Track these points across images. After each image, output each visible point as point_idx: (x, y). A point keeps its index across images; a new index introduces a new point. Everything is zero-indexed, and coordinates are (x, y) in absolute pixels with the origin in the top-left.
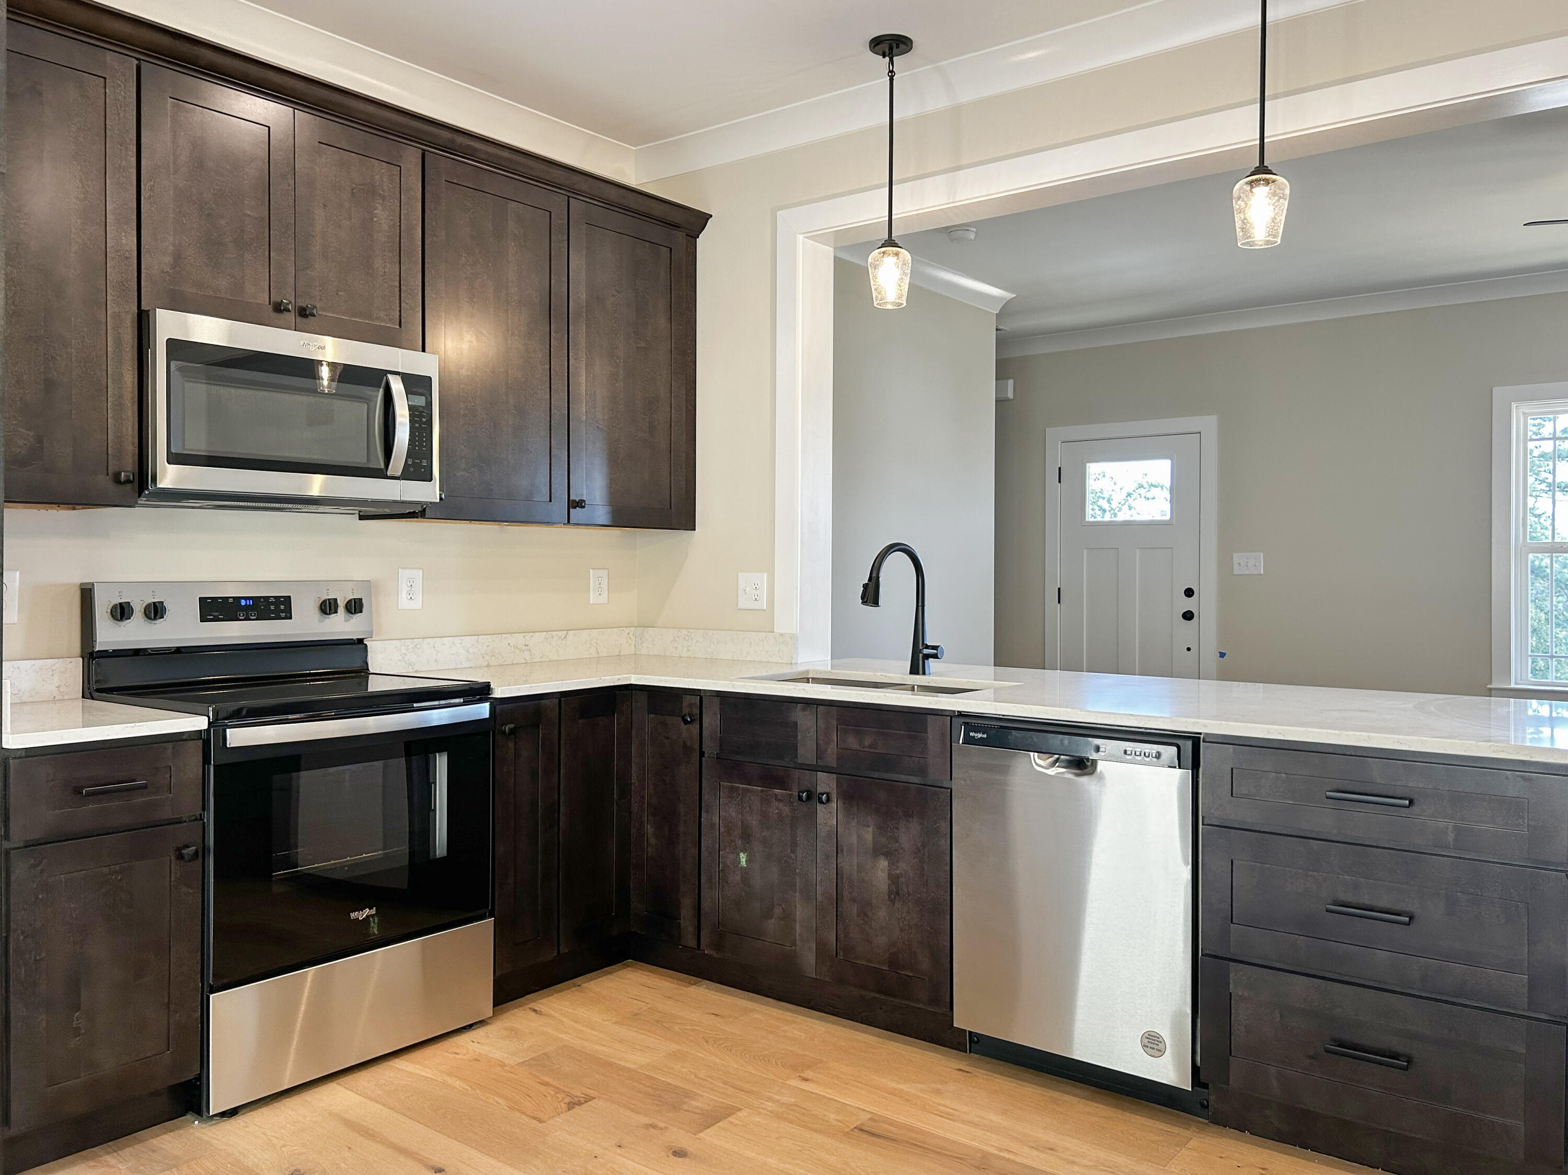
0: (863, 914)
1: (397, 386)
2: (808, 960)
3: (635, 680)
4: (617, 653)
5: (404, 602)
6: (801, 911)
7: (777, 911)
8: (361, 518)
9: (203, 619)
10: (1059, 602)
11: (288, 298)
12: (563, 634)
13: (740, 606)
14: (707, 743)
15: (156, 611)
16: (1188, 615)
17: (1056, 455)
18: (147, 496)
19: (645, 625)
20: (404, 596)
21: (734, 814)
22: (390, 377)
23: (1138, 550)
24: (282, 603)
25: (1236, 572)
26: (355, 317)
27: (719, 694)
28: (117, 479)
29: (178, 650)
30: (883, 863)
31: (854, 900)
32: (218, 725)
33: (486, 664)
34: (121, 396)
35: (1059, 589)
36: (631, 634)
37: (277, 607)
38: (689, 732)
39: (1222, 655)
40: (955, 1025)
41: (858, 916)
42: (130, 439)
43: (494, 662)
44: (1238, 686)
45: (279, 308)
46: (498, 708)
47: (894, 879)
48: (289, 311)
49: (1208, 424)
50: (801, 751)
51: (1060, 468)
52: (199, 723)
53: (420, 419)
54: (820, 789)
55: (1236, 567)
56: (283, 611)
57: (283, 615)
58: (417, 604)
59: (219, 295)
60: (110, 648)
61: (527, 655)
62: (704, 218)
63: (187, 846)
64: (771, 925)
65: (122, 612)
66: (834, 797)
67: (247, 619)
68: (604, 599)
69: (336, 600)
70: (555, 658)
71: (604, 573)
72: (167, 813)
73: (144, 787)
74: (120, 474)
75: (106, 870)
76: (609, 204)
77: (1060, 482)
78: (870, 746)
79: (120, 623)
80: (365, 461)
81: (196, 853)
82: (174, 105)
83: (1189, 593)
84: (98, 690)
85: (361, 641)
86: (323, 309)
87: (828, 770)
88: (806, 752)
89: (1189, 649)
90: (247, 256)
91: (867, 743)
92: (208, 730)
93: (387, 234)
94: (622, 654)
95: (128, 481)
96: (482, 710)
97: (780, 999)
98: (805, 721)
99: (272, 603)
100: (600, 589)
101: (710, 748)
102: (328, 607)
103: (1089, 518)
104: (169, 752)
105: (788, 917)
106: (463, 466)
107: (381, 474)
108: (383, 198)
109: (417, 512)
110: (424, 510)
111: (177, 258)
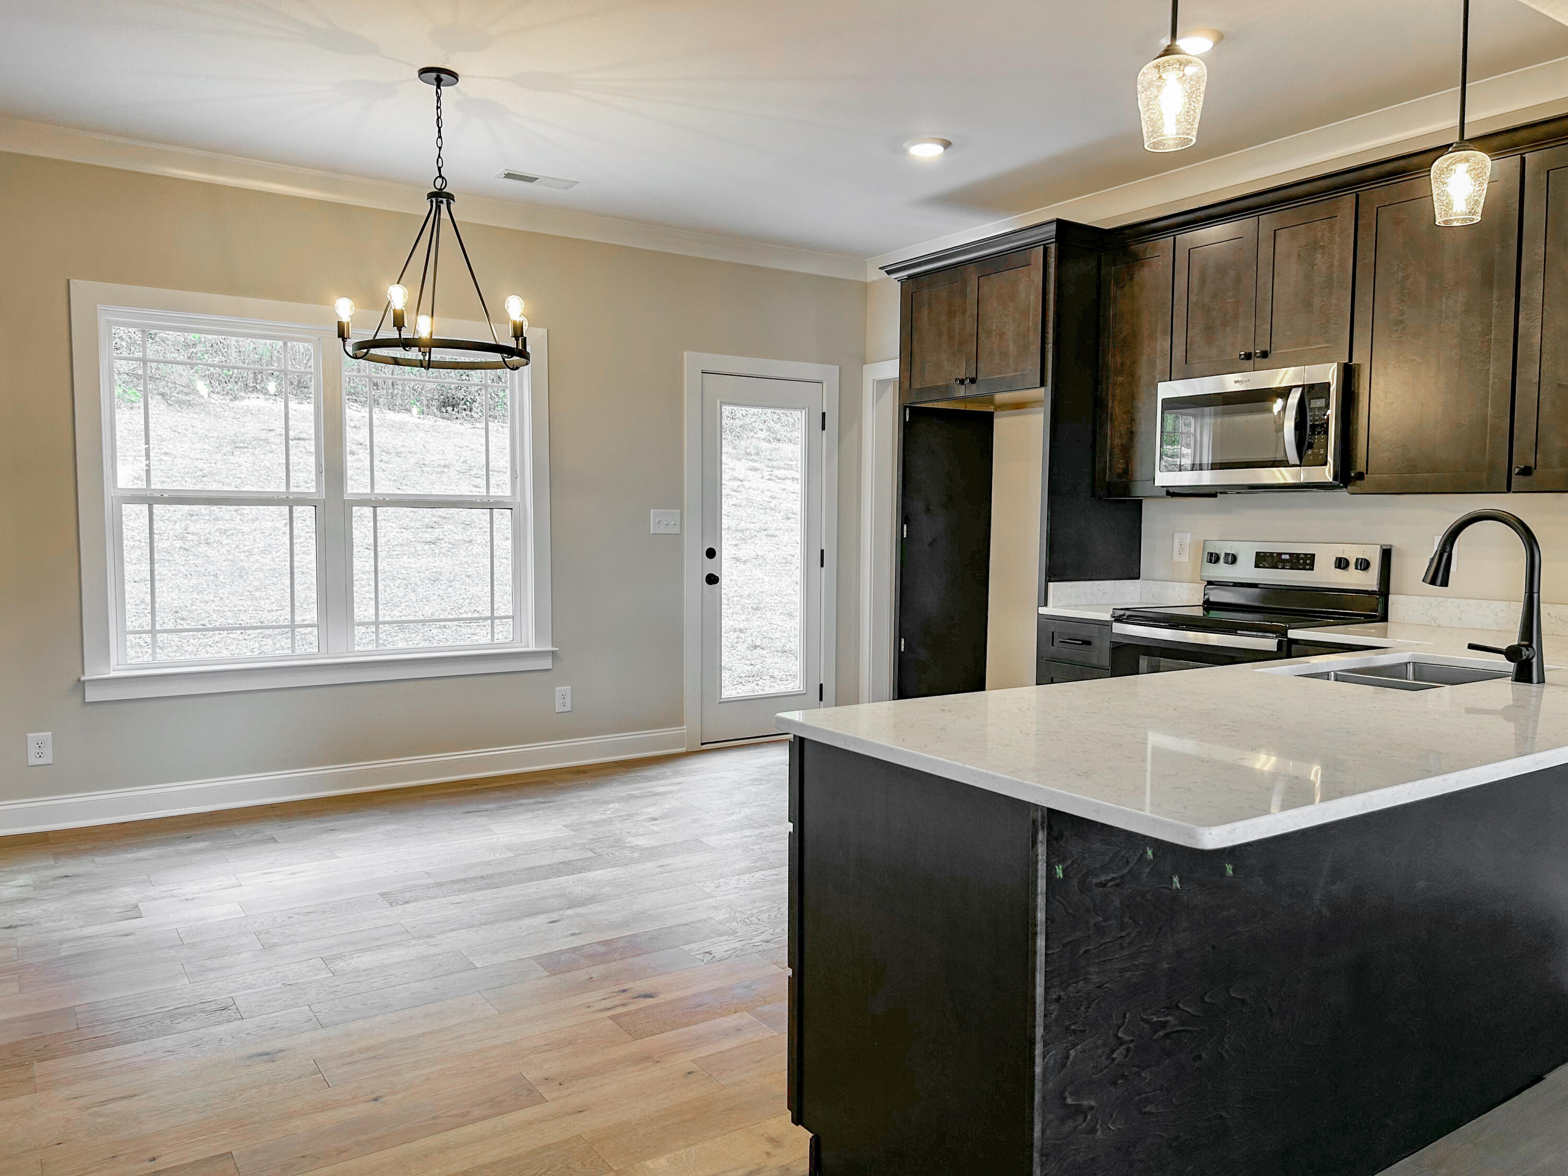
9: (1257, 566)
15: (1232, 559)
24: (1309, 559)
37: (1305, 561)
56: (1308, 564)
57: (1308, 567)
59: (1211, 360)
67: (1283, 568)
69: (1346, 558)
99: (1302, 558)
102: (1342, 564)
108: (1323, 248)
111: (1190, 345)
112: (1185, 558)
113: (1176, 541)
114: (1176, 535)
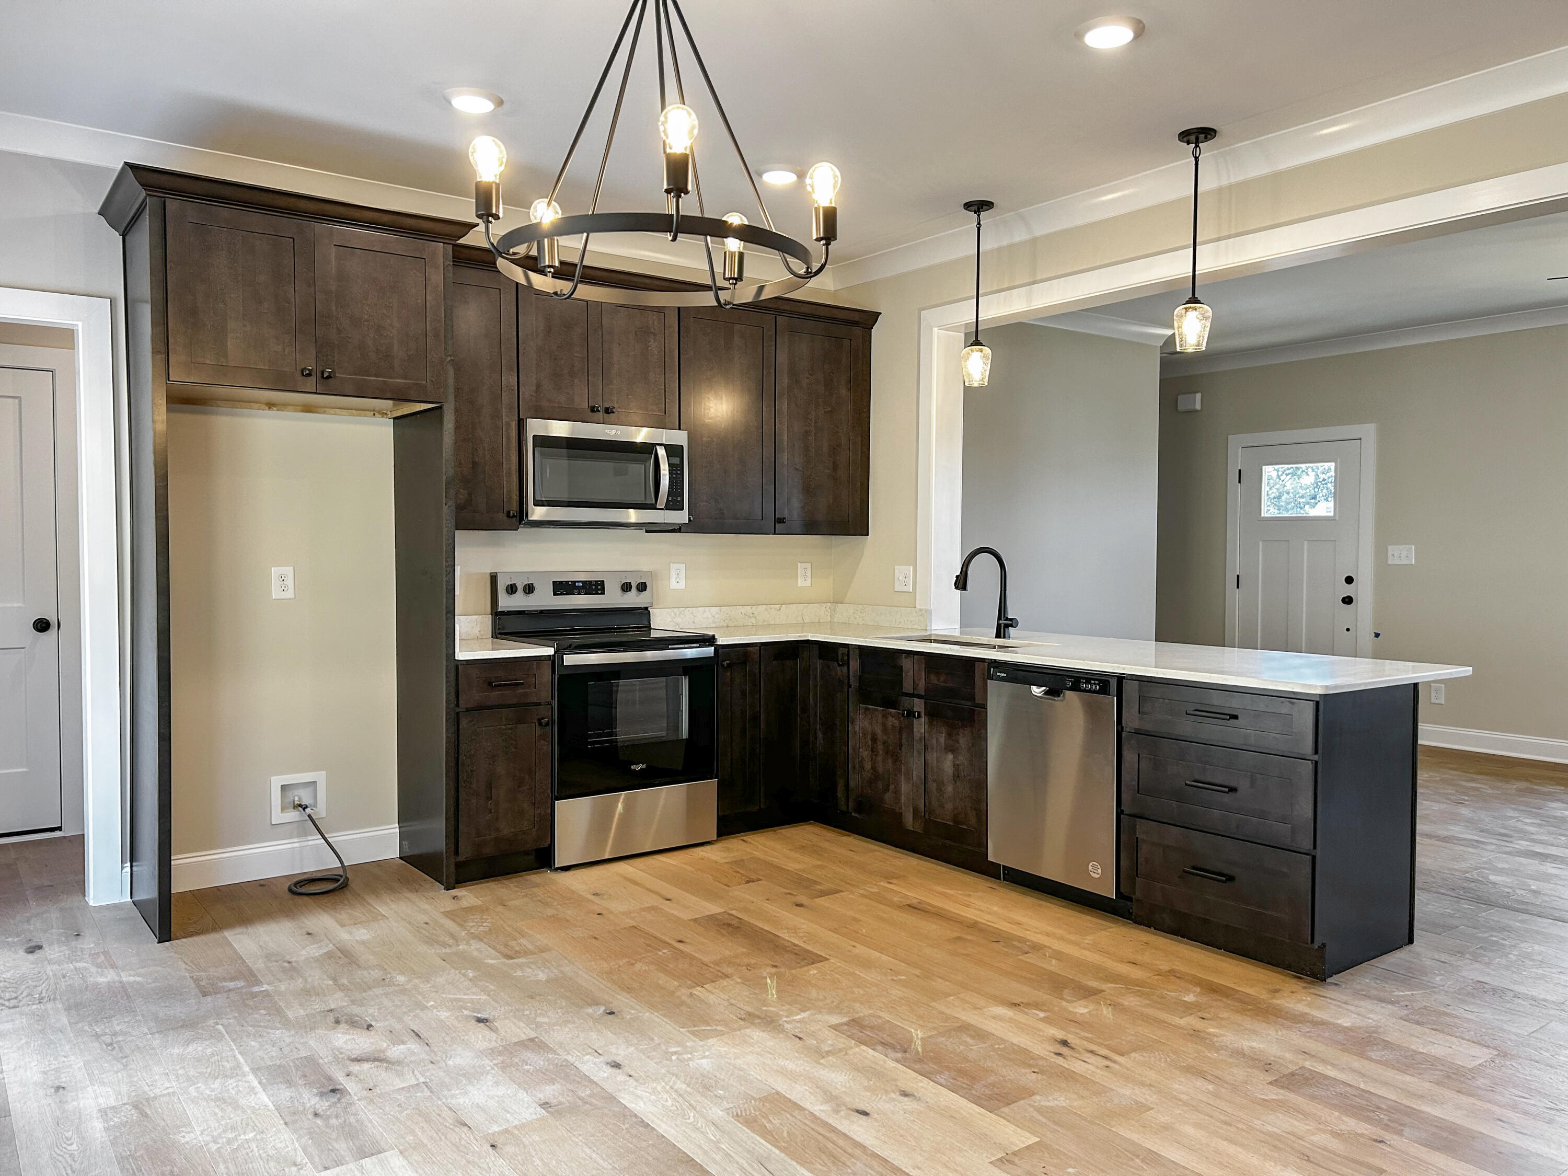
0: (939, 790)
1: (661, 452)
2: (909, 820)
3: (810, 637)
4: (817, 620)
5: (673, 585)
6: (905, 788)
7: (892, 787)
8: (647, 532)
9: (555, 594)
10: (1238, 587)
11: (598, 404)
12: (778, 607)
13: (896, 589)
14: (852, 679)
15: (529, 589)
16: (1347, 600)
17: (1237, 458)
18: (523, 524)
19: (837, 601)
20: (673, 581)
21: (867, 725)
22: (658, 447)
23: (1306, 542)
24: (599, 585)
25: (1390, 562)
26: (637, 410)
27: (860, 647)
28: (508, 515)
29: (542, 612)
30: (950, 756)
31: (934, 781)
32: (560, 652)
33: (725, 625)
34: (510, 468)
35: (1238, 576)
36: (828, 607)
37: (596, 587)
38: (840, 671)
39: (1377, 635)
40: (989, 859)
41: (937, 790)
42: (515, 493)
43: (731, 624)
44: (1390, 664)
45: (593, 410)
46: (720, 651)
47: (956, 766)
48: (599, 411)
49: (1368, 431)
50: (904, 684)
51: (1240, 471)
52: (550, 651)
53: (676, 471)
54: (915, 710)
55: (1390, 558)
56: (599, 590)
57: (600, 592)
58: (682, 585)
60: (506, 610)
61: (753, 620)
62: (874, 316)
63: (543, 718)
64: (888, 796)
65: (512, 589)
66: (923, 714)
67: (579, 594)
68: (808, 583)
69: (630, 583)
70: (773, 623)
71: (809, 565)
72: (534, 699)
73: (522, 684)
74: (509, 512)
75: (503, 727)
76: (805, 316)
77: (1240, 482)
78: (944, 682)
79: (512, 596)
80: (643, 498)
81: (548, 722)
82: (536, 298)
83: (1349, 580)
84: (500, 634)
85: (646, 608)
86: (619, 407)
87: (919, 696)
88: (908, 686)
89: (1348, 630)
90: (576, 381)
91: (942, 679)
92: (554, 656)
93: (657, 356)
95: (514, 516)
96: (709, 651)
97: (896, 846)
98: (907, 664)
99: (594, 585)
100: (805, 576)
101: (854, 682)
102: (626, 587)
103: (1264, 514)
104: (535, 666)
105: (897, 792)
106: (705, 499)
107: (653, 507)
108: (655, 334)
109: (677, 529)
110: (680, 528)
111: (538, 386)
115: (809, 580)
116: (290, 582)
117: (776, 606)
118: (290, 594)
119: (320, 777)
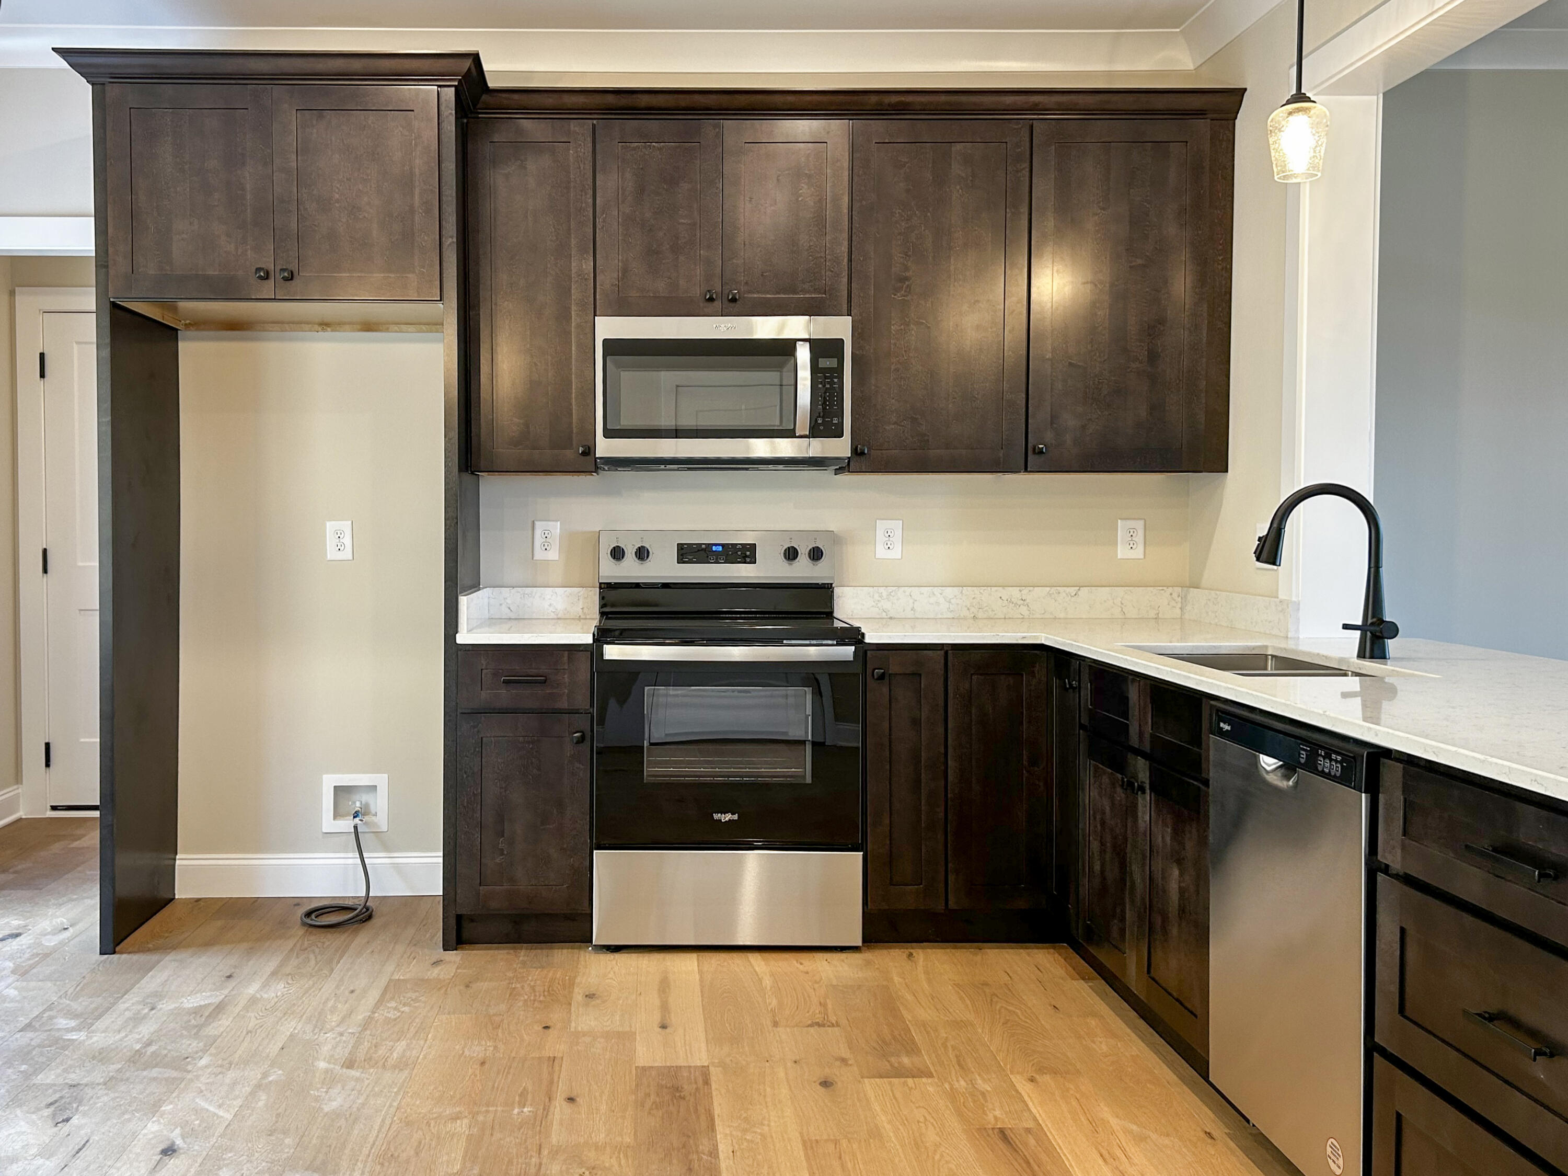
0: (1164, 930)
1: (801, 351)
2: (1132, 975)
3: (1044, 639)
4: (1152, 614)
5: (881, 552)
6: (1129, 916)
7: (1118, 911)
9: (680, 562)
11: (715, 288)
12: (1073, 590)
15: (643, 555)
18: (592, 464)
20: (880, 546)
21: (1097, 796)
22: (796, 344)
24: (747, 550)
26: (779, 293)
27: (1088, 661)
28: (578, 452)
30: (1176, 871)
33: (971, 616)
34: (582, 388)
36: (1175, 595)
37: (744, 553)
38: (1074, 701)
41: (1161, 929)
42: (589, 420)
43: (979, 614)
45: (707, 297)
46: (868, 653)
48: (717, 299)
50: (1131, 732)
53: (831, 380)
54: (1139, 777)
56: (748, 557)
57: (748, 560)
58: (896, 553)
59: (658, 295)
61: (1024, 610)
62: (1237, 97)
63: (579, 732)
66: (1147, 788)
67: (715, 562)
68: (1138, 554)
69: (797, 548)
70: (1062, 615)
71: (1139, 525)
72: (565, 704)
73: (545, 681)
74: (579, 448)
79: (619, 562)
80: (777, 423)
82: (623, 148)
85: (827, 586)
86: (747, 292)
87: (1144, 755)
88: (1134, 735)
91: (1169, 727)
92: (593, 645)
93: (812, 210)
94: (1160, 616)
96: (847, 652)
98: (1132, 695)
99: (739, 550)
100: (1131, 543)
101: (1085, 720)
102: (789, 554)
104: (566, 658)
105: (1123, 920)
106: (894, 419)
107: (790, 434)
109: (831, 466)
110: (836, 464)
111: (625, 270)
112: (553, 555)
113: (538, 533)
114: (537, 524)
115: (1140, 548)
116: (347, 540)
117: (1068, 590)
118: (347, 554)
119: (381, 780)
